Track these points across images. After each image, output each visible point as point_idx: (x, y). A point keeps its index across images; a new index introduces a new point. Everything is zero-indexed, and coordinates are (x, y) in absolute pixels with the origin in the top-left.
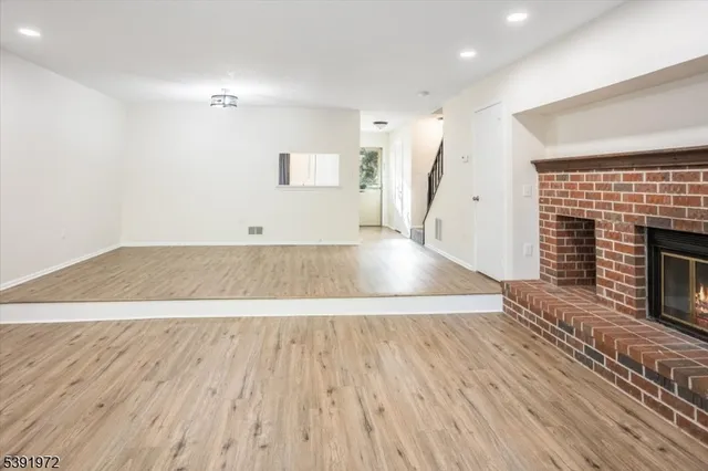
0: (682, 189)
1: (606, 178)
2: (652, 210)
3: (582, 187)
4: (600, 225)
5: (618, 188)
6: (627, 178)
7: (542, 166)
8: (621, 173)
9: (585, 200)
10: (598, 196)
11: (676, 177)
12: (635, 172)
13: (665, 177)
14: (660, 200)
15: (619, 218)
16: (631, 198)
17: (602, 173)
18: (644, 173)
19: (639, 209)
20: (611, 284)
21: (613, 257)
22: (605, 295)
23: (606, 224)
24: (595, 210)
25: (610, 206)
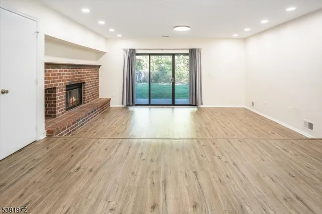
0: (74, 74)
2: (69, 80)
3: (52, 75)
5: (63, 74)
6: (64, 71)
8: (63, 69)
9: (53, 80)
10: (57, 78)
11: (73, 71)
12: (66, 69)
14: (70, 77)
15: (63, 84)
16: (66, 77)
17: (58, 69)
20: (60, 107)
21: (61, 98)
22: (59, 113)
23: (59, 88)
24: (56, 83)
25: (60, 81)
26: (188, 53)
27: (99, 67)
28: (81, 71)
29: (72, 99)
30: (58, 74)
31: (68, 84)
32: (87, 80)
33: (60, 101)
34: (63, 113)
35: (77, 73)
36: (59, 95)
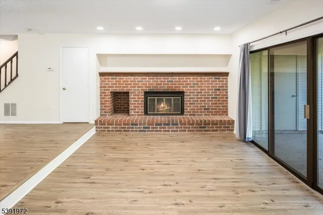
1: (134, 79)
2: (150, 87)
4: (131, 93)
6: (141, 79)
7: (101, 74)
8: (140, 77)
9: (125, 85)
10: (130, 84)
12: (144, 77)
13: (153, 79)
14: (152, 84)
15: (139, 90)
16: (143, 84)
17: (132, 77)
18: (147, 77)
19: (145, 87)
20: (135, 109)
21: (136, 101)
22: (133, 113)
23: (134, 93)
24: (129, 88)
25: (135, 87)
28: (174, 79)
29: (163, 106)
30: (131, 81)
31: (147, 91)
32: (188, 90)
33: (135, 104)
34: (141, 115)
35: (165, 81)
36: (133, 98)
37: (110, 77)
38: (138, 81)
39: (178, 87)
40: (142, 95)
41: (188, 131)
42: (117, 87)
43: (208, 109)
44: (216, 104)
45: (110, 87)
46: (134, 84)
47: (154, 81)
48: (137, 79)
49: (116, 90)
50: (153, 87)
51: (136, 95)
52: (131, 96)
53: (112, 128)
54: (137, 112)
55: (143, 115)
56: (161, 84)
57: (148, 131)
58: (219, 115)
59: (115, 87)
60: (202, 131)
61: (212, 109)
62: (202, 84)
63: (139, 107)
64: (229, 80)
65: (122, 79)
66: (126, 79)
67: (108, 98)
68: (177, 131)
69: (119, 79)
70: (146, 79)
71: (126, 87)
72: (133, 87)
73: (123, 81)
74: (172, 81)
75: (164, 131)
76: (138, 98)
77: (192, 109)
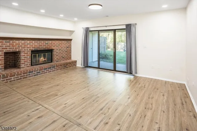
0: (40, 44)
1: (24, 42)
2: (35, 47)
4: (22, 52)
10: (21, 46)
11: (39, 42)
12: (31, 41)
13: (37, 42)
14: (36, 46)
15: (28, 50)
16: (31, 46)
18: (34, 41)
19: (32, 48)
20: (25, 63)
21: (26, 57)
22: (23, 66)
23: (24, 52)
24: (21, 49)
25: (25, 48)
26: (125, 28)
27: (71, 40)
28: (49, 42)
29: (42, 59)
30: (22, 44)
31: (34, 50)
32: (56, 48)
33: (25, 59)
34: (29, 66)
35: (44, 44)
36: (23, 56)
37: (4, 41)
38: (27, 44)
39: (50, 47)
40: (30, 53)
41: (60, 69)
42: (11, 48)
43: (64, 57)
44: (67, 54)
45: (4, 49)
46: (24, 46)
47: (38, 44)
48: (26, 42)
49: (10, 50)
50: (37, 47)
51: (25, 54)
52: (22, 54)
53: (14, 78)
54: (26, 65)
55: (30, 66)
56: (42, 45)
57: (39, 74)
58: (68, 59)
59: (9, 48)
60: (65, 68)
61: (65, 57)
62: (62, 45)
63: (27, 61)
64: (72, 43)
65: (15, 42)
66: (18, 42)
67: (2, 58)
68: (55, 70)
69: (12, 42)
70: (32, 42)
71: (18, 48)
72: (23, 48)
73: (16, 44)
74: (48, 44)
75: (48, 72)
76: (27, 55)
77: (57, 59)
